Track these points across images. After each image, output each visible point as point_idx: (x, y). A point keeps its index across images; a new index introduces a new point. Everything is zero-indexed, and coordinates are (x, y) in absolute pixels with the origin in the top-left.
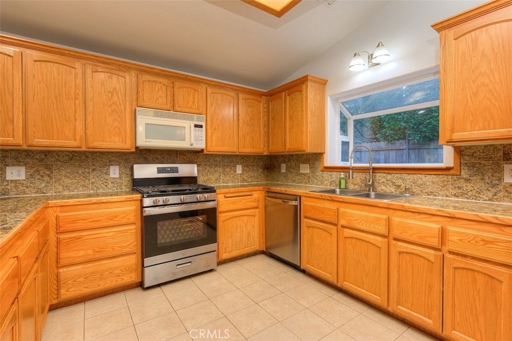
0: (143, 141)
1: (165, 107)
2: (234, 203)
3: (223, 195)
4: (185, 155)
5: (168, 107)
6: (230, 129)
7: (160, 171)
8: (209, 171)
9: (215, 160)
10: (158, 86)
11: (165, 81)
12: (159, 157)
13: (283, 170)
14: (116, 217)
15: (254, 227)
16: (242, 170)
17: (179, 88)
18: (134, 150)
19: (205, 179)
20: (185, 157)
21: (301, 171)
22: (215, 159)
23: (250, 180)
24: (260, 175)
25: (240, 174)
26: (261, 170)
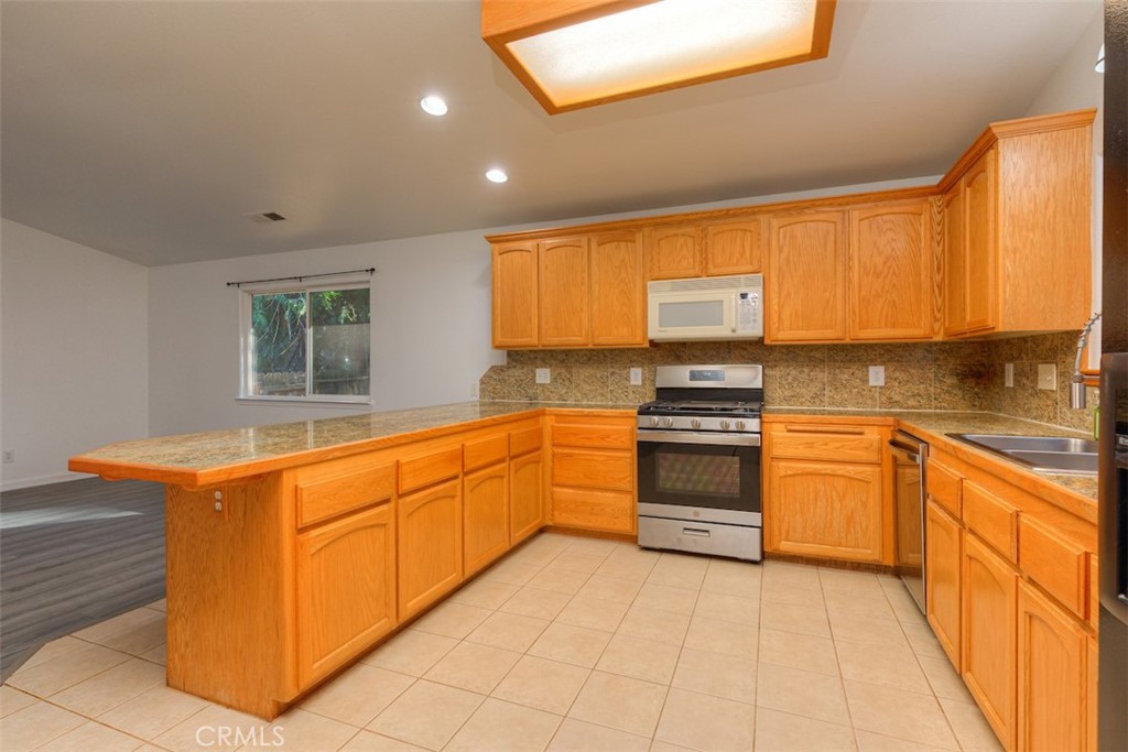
0: (657, 331)
1: (692, 272)
2: (810, 445)
3: (783, 426)
4: (745, 349)
5: (697, 271)
6: (825, 291)
7: (693, 376)
8: (795, 379)
9: (810, 357)
10: (681, 240)
11: (690, 230)
12: (698, 353)
13: (1010, 383)
14: (608, 436)
15: (865, 505)
16: (886, 378)
17: (715, 235)
18: (648, 345)
19: (787, 393)
20: (744, 353)
21: (1042, 386)
22: (812, 354)
23: (912, 402)
24: (948, 392)
25: (881, 387)
26: (950, 381)
